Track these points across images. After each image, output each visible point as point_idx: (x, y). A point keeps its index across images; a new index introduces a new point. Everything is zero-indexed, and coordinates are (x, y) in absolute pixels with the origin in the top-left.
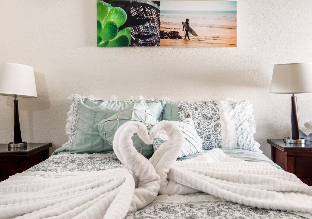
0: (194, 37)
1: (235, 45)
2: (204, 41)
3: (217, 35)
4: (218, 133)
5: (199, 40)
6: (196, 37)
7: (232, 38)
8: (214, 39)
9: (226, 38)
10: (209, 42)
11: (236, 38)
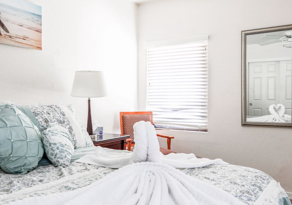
0: (5, 33)
1: (40, 48)
2: (15, 40)
3: (27, 35)
4: (73, 135)
5: (10, 37)
6: (8, 34)
7: (38, 41)
8: (24, 39)
9: (34, 40)
10: (19, 41)
11: (41, 41)
